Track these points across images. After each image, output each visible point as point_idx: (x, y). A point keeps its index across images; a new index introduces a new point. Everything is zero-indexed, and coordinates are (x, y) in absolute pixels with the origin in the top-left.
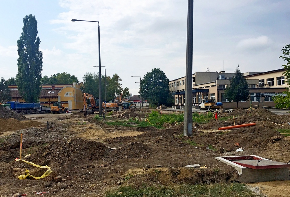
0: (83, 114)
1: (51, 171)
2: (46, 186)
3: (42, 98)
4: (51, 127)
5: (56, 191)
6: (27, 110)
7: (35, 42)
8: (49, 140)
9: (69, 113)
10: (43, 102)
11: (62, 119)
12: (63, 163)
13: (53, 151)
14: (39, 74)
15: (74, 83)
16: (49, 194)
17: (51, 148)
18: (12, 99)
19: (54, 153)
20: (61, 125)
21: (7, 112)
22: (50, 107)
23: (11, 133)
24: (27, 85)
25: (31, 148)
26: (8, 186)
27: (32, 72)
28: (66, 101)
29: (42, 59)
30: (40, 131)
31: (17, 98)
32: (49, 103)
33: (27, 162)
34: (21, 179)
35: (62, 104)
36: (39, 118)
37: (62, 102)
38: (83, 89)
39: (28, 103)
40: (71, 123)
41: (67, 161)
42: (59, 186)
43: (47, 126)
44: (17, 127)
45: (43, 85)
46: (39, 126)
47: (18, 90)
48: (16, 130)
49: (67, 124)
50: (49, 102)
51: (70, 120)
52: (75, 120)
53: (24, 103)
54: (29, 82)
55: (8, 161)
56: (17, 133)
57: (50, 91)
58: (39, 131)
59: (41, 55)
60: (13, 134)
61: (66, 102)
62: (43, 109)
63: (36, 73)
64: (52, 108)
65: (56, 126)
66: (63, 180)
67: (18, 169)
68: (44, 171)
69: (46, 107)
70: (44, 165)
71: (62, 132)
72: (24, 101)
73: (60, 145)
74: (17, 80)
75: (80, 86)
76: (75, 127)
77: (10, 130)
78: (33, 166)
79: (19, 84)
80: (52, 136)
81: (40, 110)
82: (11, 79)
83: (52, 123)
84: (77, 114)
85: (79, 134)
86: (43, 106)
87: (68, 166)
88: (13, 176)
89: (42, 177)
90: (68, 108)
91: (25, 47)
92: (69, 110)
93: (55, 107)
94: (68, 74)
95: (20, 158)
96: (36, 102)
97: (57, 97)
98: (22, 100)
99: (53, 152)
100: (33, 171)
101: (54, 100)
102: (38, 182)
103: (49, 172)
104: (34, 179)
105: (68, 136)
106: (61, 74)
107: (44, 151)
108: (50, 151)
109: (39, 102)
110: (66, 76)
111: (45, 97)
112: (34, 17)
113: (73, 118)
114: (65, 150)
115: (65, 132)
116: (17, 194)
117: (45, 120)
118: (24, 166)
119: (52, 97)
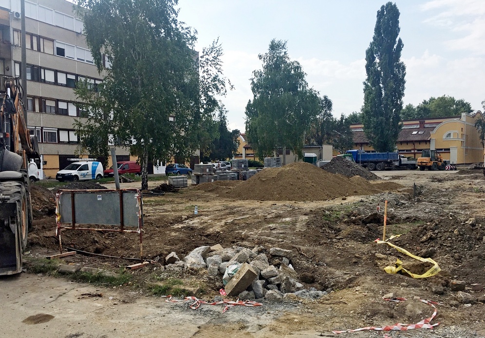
0: (480, 173)
1: (440, 270)
2: (436, 293)
3: (401, 143)
4: (420, 193)
5: (456, 305)
6: (376, 163)
7: (395, 47)
8: (421, 215)
9: (451, 169)
10: (404, 150)
11: (440, 181)
12: (460, 259)
13: (439, 235)
14: (399, 102)
15: (463, 114)
16: (444, 307)
17: (436, 229)
18: (354, 146)
19: (443, 238)
20: (439, 191)
21: (349, 166)
22: (415, 159)
23: (357, 198)
24: (377, 122)
25: (396, 225)
26: (372, 280)
27: (387, 100)
28: (446, 148)
29: (404, 75)
30: (403, 198)
31: (362, 144)
32: (412, 151)
33: (395, 247)
34: (389, 272)
35: (438, 153)
36: (398, 177)
37: (438, 150)
38: (481, 125)
39: (379, 153)
40: (457, 188)
41: (468, 257)
42: (461, 297)
43: (413, 192)
44: (366, 189)
45: (404, 121)
46: (400, 190)
47: (364, 131)
48: (364, 195)
49: (450, 190)
50: (414, 149)
51: (455, 183)
52: (466, 183)
53: (372, 152)
54: (380, 118)
55: (364, 241)
56: (367, 200)
57: (415, 131)
58: (401, 198)
59: (404, 68)
60: (362, 201)
61: (445, 150)
62: (402, 163)
63: (392, 101)
64: (420, 161)
65: (431, 191)
66: (467, 288)
67: (382, 256)
68: (427, 267)
69: (408, 158)
70: (425, 257)
71: (444, 203)
72: (371, 149)
73: (453, 225)
74: (362, 117)
75: (476, 118)
76: (468, 195)
77: (355, 194)
78: (405, 255)
79: (366, 121)
80: (427, 210)
81: (397, 164)
82: (352, 114)
83: (422, 187)
84: (468, 172)
85: (478, 210)
86: (403, 157)
87: (472, 266)
88: (376, 265)
89: (424, 276)
90: (449, 161)
91: (377, 60)
92: (451, 165)
93: (426, 160)
94: (450, 97)
95: (384, 239)
96: (392, 150)
97: (429, 141)
98: (370, 147)
99: (441, 237)
100: (406, 263)
101: (423, 146)
102: (420, 282)
103: (436, 270)
104: (410, 276)
105: (456, 211)
106: (439, 98)
107: (423, 233)
108: (435, 234)
109: (397, 151)
110: (446, 102)
111: (407, 142)
112: (395, 5)
113: (461, 179)
114: (462, 235)
115: (449, 204)
116: (391, 295)
117: (408, 181)
118: (392, 252)
119: (420, 142)
